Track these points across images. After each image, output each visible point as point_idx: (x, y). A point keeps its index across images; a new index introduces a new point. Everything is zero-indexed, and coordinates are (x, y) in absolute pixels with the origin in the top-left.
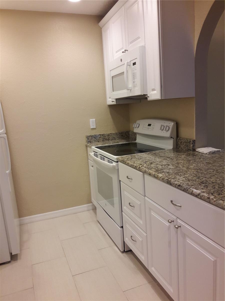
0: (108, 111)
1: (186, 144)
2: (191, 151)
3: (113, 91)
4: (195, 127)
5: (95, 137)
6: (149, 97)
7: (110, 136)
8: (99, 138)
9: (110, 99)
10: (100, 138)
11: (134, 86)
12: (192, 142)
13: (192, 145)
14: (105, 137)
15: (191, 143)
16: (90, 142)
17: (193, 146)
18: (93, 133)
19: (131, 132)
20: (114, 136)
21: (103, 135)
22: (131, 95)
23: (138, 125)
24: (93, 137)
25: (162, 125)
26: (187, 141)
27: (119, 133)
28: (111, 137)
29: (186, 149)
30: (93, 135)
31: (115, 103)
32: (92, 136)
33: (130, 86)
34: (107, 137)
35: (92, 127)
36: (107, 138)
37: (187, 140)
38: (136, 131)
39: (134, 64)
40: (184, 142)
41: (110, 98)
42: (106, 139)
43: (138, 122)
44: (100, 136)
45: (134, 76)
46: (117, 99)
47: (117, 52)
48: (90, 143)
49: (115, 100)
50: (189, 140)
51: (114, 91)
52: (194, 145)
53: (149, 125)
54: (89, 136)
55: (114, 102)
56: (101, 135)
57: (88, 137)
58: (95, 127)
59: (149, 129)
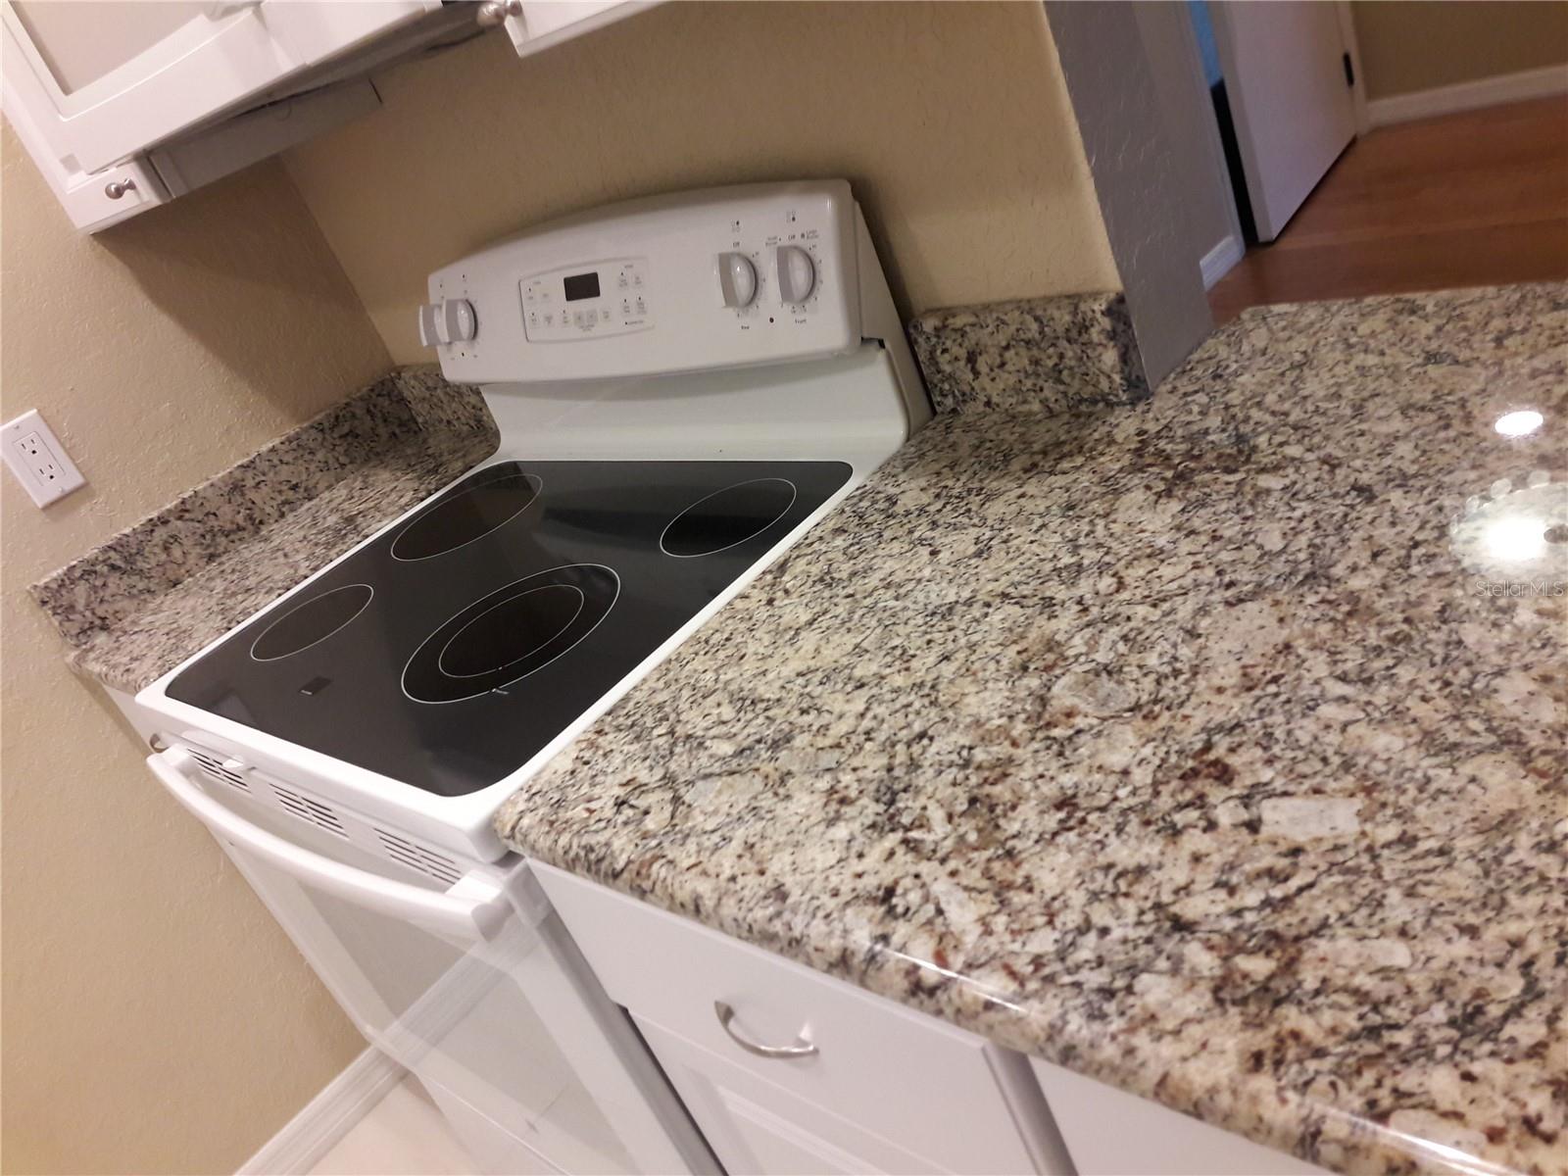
0: (118, 283)
1: (1036, 362)
2: (1110, 405)
3: (66, 90)
4: (1084, 169)
5: (126, 561)
6: (513, 12)
7: (251, 495)
8: (166, 549)
9: (83, 178)
10: (177, 552)
12: (1106, 323)
13: (1110, 357)
14: (212, 522)
15: (1095, 334)
16: (104, 628)
17: (1124, 358)
18: (89, 536)
19: (415, 377)
20: (285, 472)
21: (182, 511)
22: (282, 62)
23: (463, 315)
24: (101, 568)
25: (725, 263)
26: (1035, 326)
27: (319, 428)
28: (264, 499)
29: (1044, 402)
30: (90, 553)
31: (143, 198)
32: (86, 572)
34: (229, 514)
35: (42, 494)
36: (240, 519)
37: (1037, 319)
38: (457, 368)
40: (1007, 347)
41: (70, 164)
42: (228, 527)
43: (446, 283)
44: (161, 534)
46: (147, 158)
48: (101, 639)
49: (132, 173)
50: (1063, 318)
51: (70, 81)
52: (1126, 347)
53: (582, 287)
54: (66, 582)
55: (131, 186)
57: (55, 599)
58: (70, 479)
59: (586, 322)
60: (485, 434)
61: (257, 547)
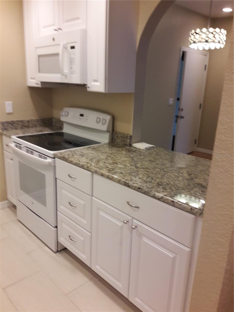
0: (28, 93)
1: (122, 139)
2: (127, 146)
4: (132, 123)
5: (12, 123)
6: (89, 87)
7: (30, 123)
9: (34, 81)
10: (18, 125)
11: (72, 73)
12: (129, 137)
13: (128, 141)
14: (24, 124)
18: (10, 119)
19: (56, 119)
20: (35, 123)
21: (21, 121)
23: (67, 113)
24: (10, 123)
25: (98, 118)
27: (41, 120)
28: (31, 125)
29: (122, 144)
30: (9, 120)
31: (40, 86)
32: (8, 123)
33: (66, 71)
34: (26, 124)
35: (8, 111)
37: (124, 135)
38: (63, 119)
39: (73, 48)
40: (120, 137)
41: (32, 78)
42: (25, 126)
43: (66, 109)
45: (71, 61)
46: (42, 83)
47: (45, 27)
48: (6, 131)
49: (39, 83)
50: (126, 136)
51: (40, 72)
52: (130, 141)
53: (82, 115)
54: (5, 123)
56: (18, 121)
57: (3, 124)
58: (11, 112)
59: (80, 119)
60: (61, 128)
61: (28, 129)
